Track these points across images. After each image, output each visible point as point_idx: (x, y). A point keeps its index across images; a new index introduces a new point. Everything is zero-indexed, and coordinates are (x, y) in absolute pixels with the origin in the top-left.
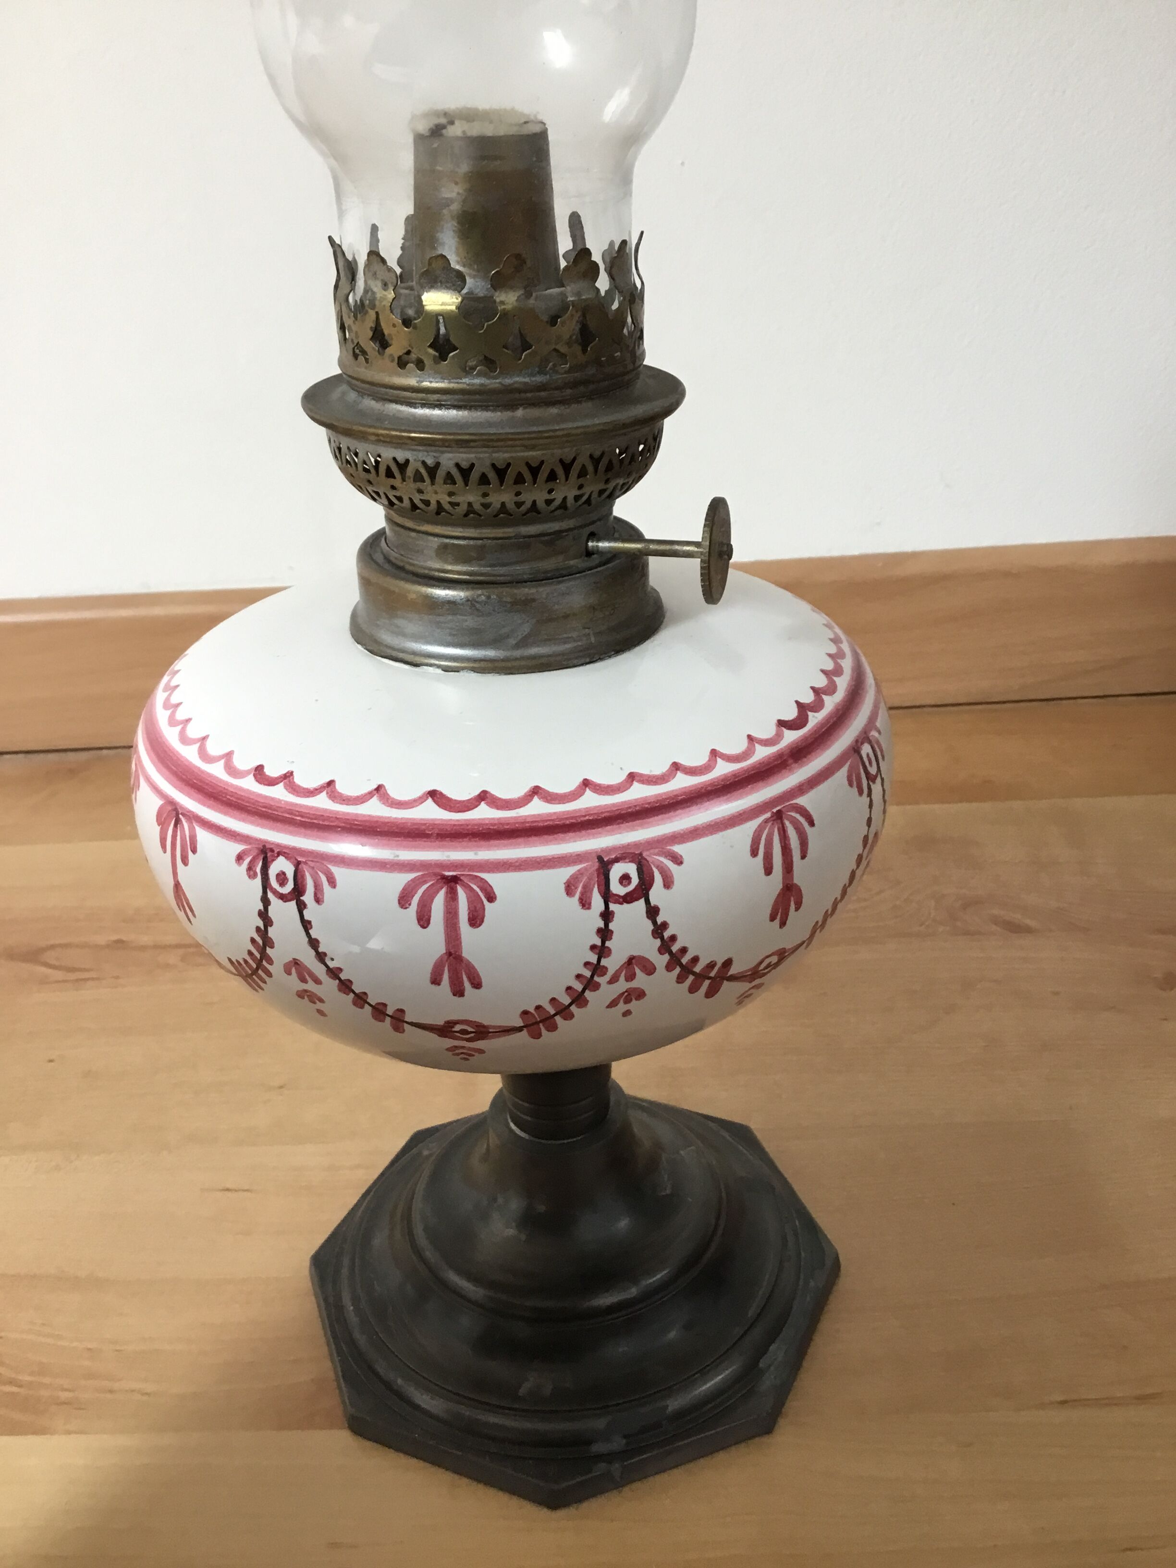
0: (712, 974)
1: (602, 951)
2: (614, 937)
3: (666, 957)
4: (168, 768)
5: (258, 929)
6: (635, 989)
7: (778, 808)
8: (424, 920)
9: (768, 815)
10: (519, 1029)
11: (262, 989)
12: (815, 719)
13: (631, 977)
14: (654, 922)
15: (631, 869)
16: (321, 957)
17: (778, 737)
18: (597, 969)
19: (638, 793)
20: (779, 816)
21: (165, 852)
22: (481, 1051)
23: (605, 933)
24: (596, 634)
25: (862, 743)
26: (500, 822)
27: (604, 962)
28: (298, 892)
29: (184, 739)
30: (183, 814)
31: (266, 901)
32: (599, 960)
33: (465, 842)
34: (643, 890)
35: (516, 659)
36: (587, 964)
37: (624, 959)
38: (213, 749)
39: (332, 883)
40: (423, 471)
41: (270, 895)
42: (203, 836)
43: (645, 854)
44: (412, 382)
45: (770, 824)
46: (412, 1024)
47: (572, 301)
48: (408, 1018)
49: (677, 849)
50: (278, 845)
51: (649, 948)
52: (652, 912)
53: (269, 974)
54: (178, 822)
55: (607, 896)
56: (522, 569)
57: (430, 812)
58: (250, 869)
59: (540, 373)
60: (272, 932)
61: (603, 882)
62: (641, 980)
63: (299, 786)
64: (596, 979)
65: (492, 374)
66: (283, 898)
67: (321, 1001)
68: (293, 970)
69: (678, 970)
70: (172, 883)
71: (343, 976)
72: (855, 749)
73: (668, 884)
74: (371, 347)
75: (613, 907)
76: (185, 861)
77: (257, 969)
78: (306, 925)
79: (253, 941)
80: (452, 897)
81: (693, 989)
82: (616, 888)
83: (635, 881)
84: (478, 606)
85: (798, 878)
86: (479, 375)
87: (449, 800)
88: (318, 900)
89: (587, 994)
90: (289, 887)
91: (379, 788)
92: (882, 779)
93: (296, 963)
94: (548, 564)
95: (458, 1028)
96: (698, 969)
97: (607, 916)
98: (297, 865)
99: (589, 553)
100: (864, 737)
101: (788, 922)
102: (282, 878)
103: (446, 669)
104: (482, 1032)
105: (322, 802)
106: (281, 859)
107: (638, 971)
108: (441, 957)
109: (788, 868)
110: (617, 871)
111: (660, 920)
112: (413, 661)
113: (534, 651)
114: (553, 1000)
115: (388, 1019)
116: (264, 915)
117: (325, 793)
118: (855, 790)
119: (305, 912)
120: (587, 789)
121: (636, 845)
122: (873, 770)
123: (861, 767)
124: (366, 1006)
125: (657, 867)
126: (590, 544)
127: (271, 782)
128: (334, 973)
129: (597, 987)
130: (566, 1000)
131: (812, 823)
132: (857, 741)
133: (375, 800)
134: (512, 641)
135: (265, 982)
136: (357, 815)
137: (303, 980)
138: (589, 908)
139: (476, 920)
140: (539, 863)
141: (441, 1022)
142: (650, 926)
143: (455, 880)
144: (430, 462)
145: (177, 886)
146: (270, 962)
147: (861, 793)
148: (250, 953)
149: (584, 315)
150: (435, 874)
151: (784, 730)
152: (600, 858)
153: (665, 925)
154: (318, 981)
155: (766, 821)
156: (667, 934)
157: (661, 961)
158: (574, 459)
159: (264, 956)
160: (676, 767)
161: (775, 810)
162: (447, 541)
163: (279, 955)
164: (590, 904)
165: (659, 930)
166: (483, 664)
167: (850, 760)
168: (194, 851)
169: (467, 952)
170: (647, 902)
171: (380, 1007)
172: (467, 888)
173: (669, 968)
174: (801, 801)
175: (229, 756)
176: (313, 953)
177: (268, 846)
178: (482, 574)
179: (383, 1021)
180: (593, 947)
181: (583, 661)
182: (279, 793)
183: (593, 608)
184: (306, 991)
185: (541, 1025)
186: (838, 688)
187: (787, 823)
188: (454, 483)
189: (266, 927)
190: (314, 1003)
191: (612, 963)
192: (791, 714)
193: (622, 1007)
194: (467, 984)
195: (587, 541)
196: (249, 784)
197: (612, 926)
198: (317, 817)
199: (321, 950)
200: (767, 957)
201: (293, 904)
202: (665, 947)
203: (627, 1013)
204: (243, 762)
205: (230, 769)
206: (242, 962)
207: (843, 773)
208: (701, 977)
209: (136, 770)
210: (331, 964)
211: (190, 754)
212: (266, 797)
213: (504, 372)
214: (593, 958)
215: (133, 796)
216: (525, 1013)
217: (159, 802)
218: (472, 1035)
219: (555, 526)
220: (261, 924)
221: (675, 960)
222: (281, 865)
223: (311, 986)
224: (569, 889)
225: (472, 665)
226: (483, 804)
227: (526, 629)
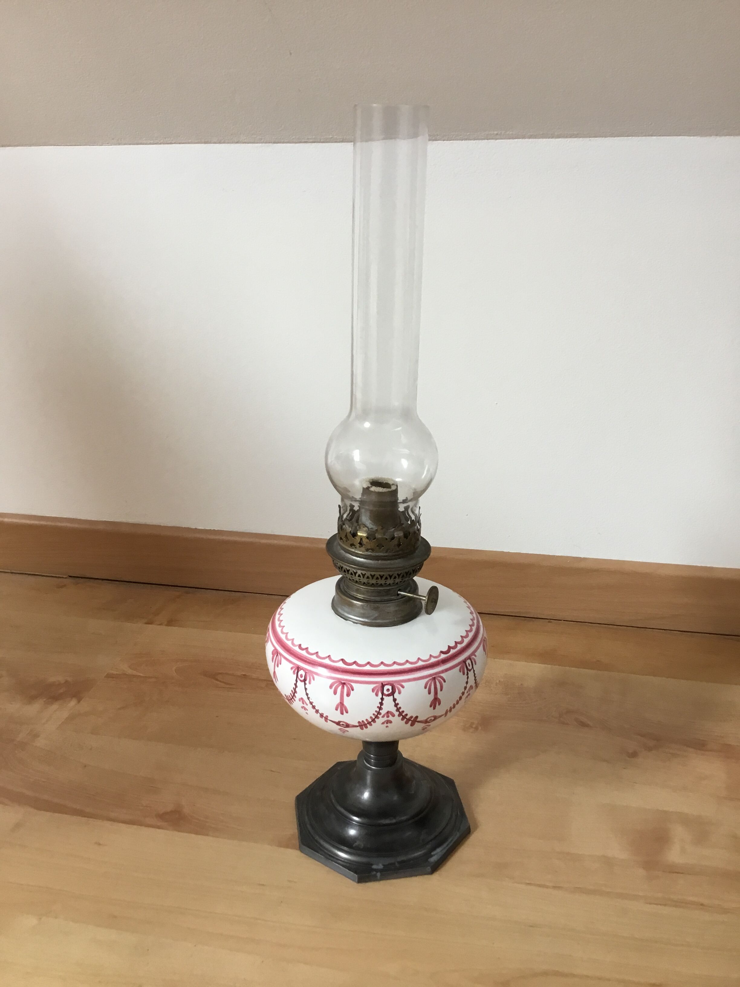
0: (412, 719)
1: (380, 708)
2: (384, 705)
3: (398, 713)
4: (276, 639)
5: (294, 688)
6: (389, 720)
7: (435, 676)
8: (335, 693)
9: (431, 678)
10: (357, 726)
11: (292, 704)
12: (452, 651)
13: (388, 717)
14: (395, 703)
15: (390, 687)
16: (308, 698)
17: (439, 656)
18: (379, 713)
19: (396, 667)
20: (434, 679)
21: (273, 662)
22: (348, 731)
23: (381, 704)
24: (396, 618)
25: (467, 660)
26: (358, 670)
27: (381, 711)
28: (305, 680)
29: (282, 632)
30: (279, 654)
31: (297, 681)
32: (379, 711)
33: (348, 674)
34: (393, 694)
35: (373, 623)
36: (376, 711)
37: (386, 711)
38: (290, 637)
39: (314, 679)
40: (353, 573)
41: (298, 680)
42: (283, 660)
43: (394, 684)
44: (353, 550)
45: (431, 680)
46: (330, 720)
47: (396, 537)
48: (329, 718)
49: (403, 684)
50: (302, 667)
51: (393, 710)
52: (395, 700)
53: (295, 700)
54: (277, 655)
55: (383, 694)
56: (378, 599)
57: (341, 665)
58: (294, 672)
59: (386, 553)
60: (297, 689)
61: (382, 690)
62: (391, 718)
63: (309, 652)
64: (378, 715)
65: (373, 552)
66: (301, 681)
67: (307, 710)
68: (301, 701)
69: (401, 717)
70: (273, 671)
71: (313, 704)
72: (464, 661)
73: (400, 693)
74: (344, 539)
75: (384, 697)
76: (278, 666)
77: (292, 698)
78: (306, 689)
79: (292, 691)
80: (343, 688)
81: (406, 723)
82: (386, 692)
83: (391, 691)
84: (364, 607)
85: (439, 696)
86: (370, 552)
87: (346, 662)
88: (310, 683)
89: (376, 719)
90: (303, 678)
91: (329, 656)
92: (474, 671)
93: (302, 699)
94: (386, 598)
95: (341, 723)
96: (408, 717)
97: (382, 699)
98: (306, 673)
99: (398, 595)
100: (469, 658)
101: (436, 708)
102: (301, 676)
103: (354, 623)
104: (348, 726)
105: (314, 657)
106: (302, 671)
107: (390, 715)
108: (339, 703)
109: (436, 693)
110: (386, 688)
111: (396, 702)
112: (346, 619)
113: (378, 621)
114: (367, 720)
115: (324, 718)
116: (296, 685)
117: (315, 655)
118: (462, 673)
119: (306, 686)
120: (382, 665)
121: (392, 681)
122: (470, 668)
123: (465, 668)
124: (318, 713)
125: (397, 688)
126: (399, 592)
127: (303, 649)
128: (311, 703)
129: (378, 718)
130: (370, 720)
131: (445, 681)
132: (465, 659)
133: (327, 659)
134: (373, 618)
135: (293, 702)
136: (322, 662)
137: (303, 704)
138: (378, 696)
139: (348, 695)
140: (366, 682)
141: (337, 721)
142: (394, 703)
143: (344, 684)
144: (355, 571)
145: (274, 672)
146: (296, 697)
147: (464, 674)
148: (291, 694)
149: (399, 540)
150: (340, 681)
151: (442, 654)
152: (382, 684)
153: (398, 704)
154: (307, 705)
155: (430, 679)
156: (398, 706)
157: (397, 714)
158: (393, 575)
159: (294, 695)
160: (407, 661)
161: (433, 677)
162: (359, 588)
163: (298, 696)
164: (378, 695)
165: (396, 705)
166: (363, 623)
167: (461, 665)
168: (280, 664)
169: (345, 703)
170: (393, 697)
171: (322, 714)
172: (347, 686)
173: (399, 716)
174: (442, 675)
175: (293, 640)
176: (306, 697)
177: (299, 667)
178: (367, 598)
179: (322, 718)
180: (378, 707)
181: (391, 625)
182: (304, 653)
183: (396, 611)
184: (304, 707)
185: (363, 726)
186: (464, 642)
187: (437, 681)
188: (360, 577)
189: (296, 688)
190: (305, 710)
191: (383, 712)
192: (445, 649)
193: (385, 725)
194: (344, 712)
195: (398, 591)
196: (297, 649)
197: (383, 702)
198: (313, 661)
199: (309, 696)
200: (430, 717)
201: (303, 683)
202: (398, 710)
203: (387, 727)
204: (297, 642)
205: (293, 644)
206: (288, 696)
207: (458, 668)
208: (408, 720)
209: (268, 637)
210: (311, 701)
211: (283, 637)
212: (301, 653)
213: (376, 552)
214: (378, 710)
215: (266, 644)
216: (359, 722)
217: (273, 648)
218: (345, 726)
219: (388, 588)
220: (294, 687)
221: (400, 714)
222: (301, 672)
223: (305, 705)
224: (373, 690)
225: (361, 623)
226: (354, 664)
227: (376, 615)
